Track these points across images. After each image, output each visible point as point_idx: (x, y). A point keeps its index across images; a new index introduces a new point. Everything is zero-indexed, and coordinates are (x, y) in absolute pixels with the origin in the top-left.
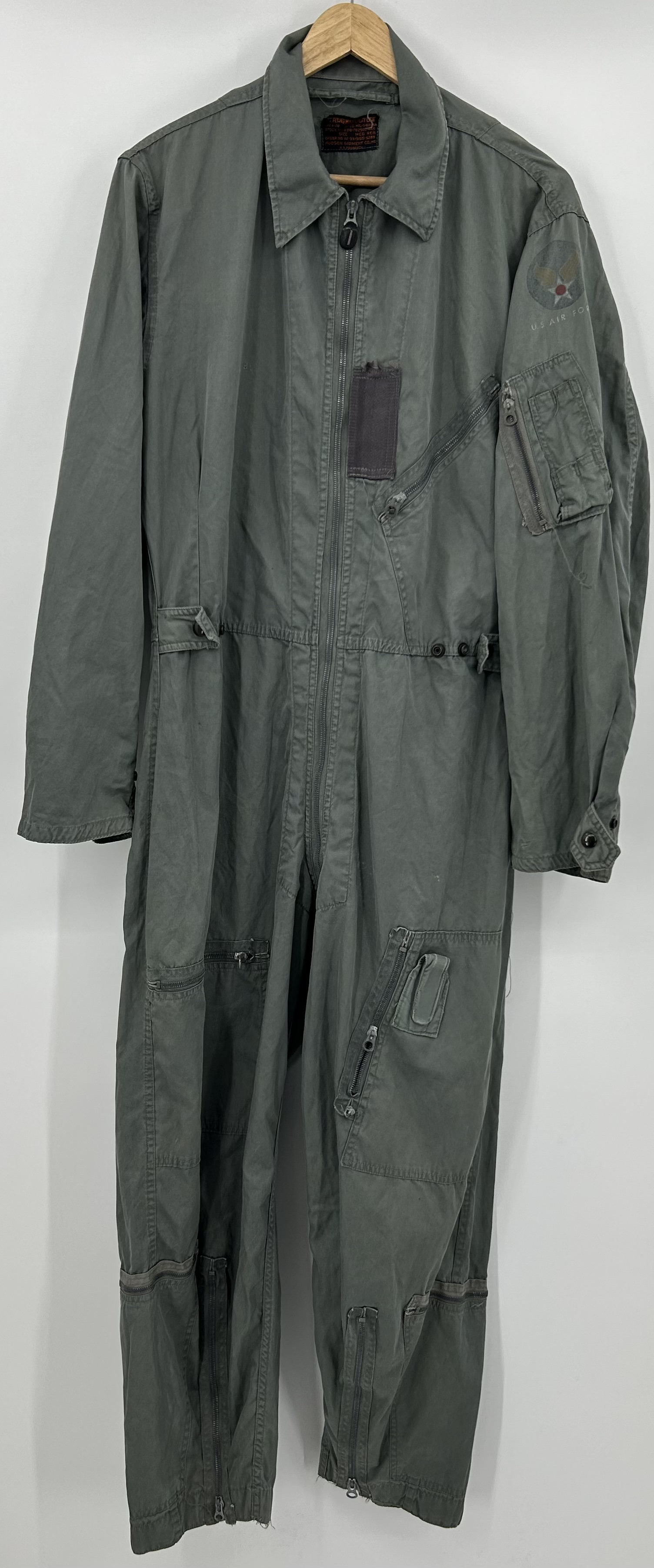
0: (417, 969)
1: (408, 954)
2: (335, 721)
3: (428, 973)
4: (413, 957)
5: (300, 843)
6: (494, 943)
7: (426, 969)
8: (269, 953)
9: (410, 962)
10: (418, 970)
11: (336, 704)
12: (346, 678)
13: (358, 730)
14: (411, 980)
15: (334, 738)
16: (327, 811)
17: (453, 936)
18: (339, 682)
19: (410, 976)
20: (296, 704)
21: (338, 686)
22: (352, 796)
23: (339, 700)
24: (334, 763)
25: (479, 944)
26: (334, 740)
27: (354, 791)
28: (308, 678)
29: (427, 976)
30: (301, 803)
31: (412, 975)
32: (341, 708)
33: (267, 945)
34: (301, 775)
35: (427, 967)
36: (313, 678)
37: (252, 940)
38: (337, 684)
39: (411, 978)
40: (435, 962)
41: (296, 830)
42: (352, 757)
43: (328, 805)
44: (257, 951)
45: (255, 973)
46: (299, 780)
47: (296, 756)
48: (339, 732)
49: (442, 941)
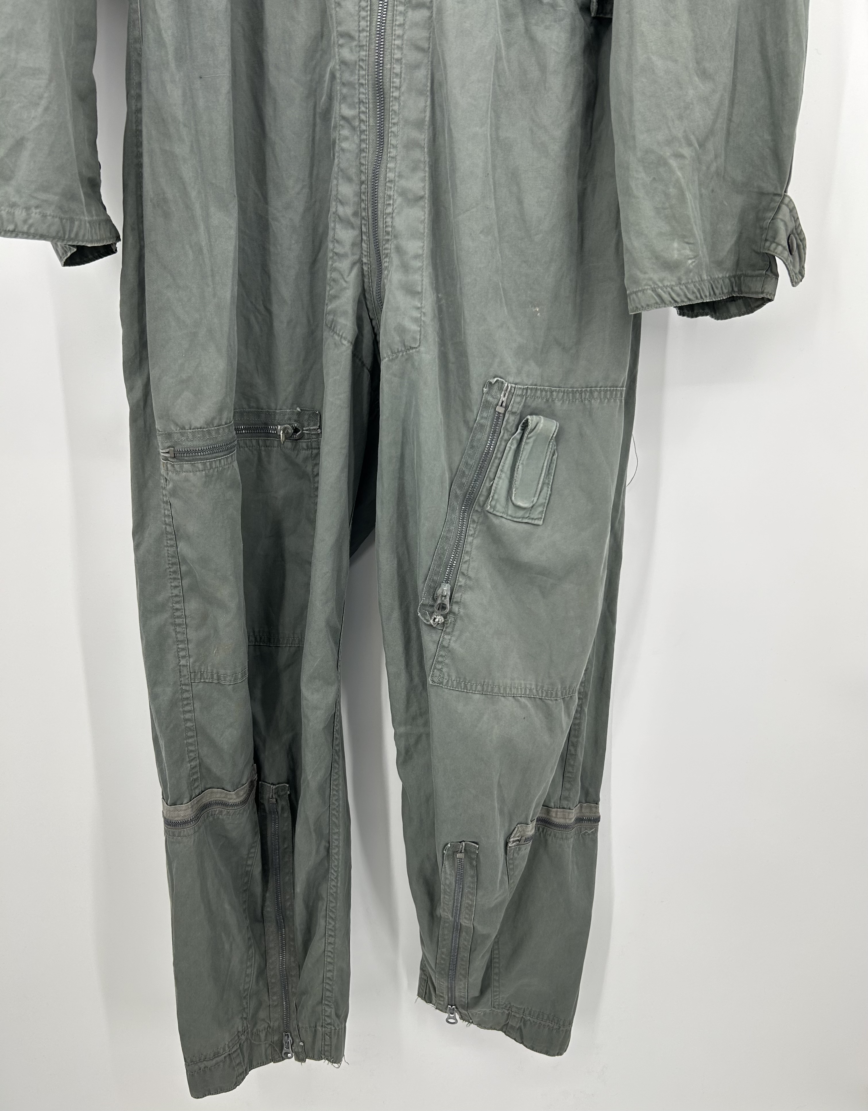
0: (517, 435)
1: (507, 415)
2: (397, 81)
3: (531, 440)
4: (511, 420)
5: (355, 271)
6: (615, 401)
7: (529, 436)
8: (320, 427)
9: (508, 427)
10: (519, 437)
11: (398, 55)
12: (410, 13)
13: (429, 94)
14: (509, 451)
15: (396, 108)
16: (389, 220)
17: (561, 394)
18: (400, 19)
19: (508, 445)
20: (343, 63)
21: (400, 25)
22: (423, 193)
23: (400, 48)
24: (396, 147)
25: (596, 403)
26: (395, 112)
27: (424, 187)
28: (356, 18)
29: (531, 445)
30: (355, 214)
31: (512, 444)
32: (404, 61)
33: (317, 417)
34: (352, 172)
35: (530, 433)
36: (364, 18)
37: (298, 409)
38: (397, 23)
39: (510, 448)
40: (541, 425)
41: (349, 253)
42: (423, 137)
43: (389, 210)
44: (306, 424)
45: (304, 453)
46: (349, 180)
47: (345, 145)
48: (402, 98)
49: (547, 401)
